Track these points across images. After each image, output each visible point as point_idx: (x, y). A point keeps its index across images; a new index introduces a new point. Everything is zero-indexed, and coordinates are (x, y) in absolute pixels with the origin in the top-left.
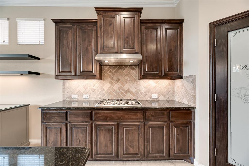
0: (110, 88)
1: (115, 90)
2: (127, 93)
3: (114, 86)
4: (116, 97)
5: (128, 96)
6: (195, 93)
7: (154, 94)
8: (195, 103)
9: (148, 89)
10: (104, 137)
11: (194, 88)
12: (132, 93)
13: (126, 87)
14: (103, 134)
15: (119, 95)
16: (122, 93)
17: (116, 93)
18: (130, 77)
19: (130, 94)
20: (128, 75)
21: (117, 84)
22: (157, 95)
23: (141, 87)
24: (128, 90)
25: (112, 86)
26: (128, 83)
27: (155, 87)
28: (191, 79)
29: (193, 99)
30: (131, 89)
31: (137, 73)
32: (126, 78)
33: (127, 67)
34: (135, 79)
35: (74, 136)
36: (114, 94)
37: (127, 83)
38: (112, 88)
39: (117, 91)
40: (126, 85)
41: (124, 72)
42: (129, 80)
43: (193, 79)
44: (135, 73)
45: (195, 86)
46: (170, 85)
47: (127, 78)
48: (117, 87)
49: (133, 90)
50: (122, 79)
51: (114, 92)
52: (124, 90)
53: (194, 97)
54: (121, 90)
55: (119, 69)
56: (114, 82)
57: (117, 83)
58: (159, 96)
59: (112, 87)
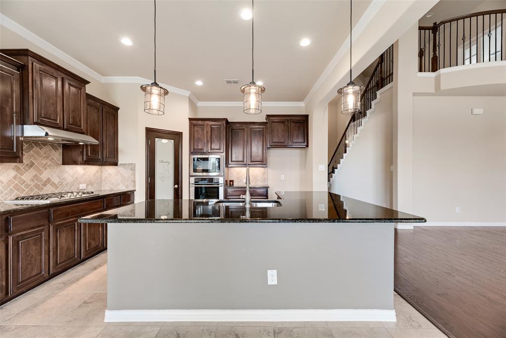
0: (15, 177)
1: (25, 181)
2: (46, 184)
3: (22, 174)
4: (26, 193)
5: (48, 190)
6: (135, 178)
7: (82, 184)
8: (135, 186)
9: (75, 177)
10: (66, 240)
11: (134, 174)
12: (53, 184)
13: (44, 176)
14: (64, 235)
15: (31, 190)
16: (37, 186)
17: (27, 186)
18: (51, 160)
19: (50, 186)
20: (47, 158)
21: (29, 171)
22: (85, 185)
23: (66, 175)
24: (48, 180)
25: (19, 175)
26: (48, 170)
27: (84, 175)
28: (131, 167)
29: (132, 183)
30: (52, 179)
31: (60, 155)
32: (44, 162)
33: (46, 144)
34: (58, 164)
35: (23, 252)
36: (22, 188)
37: (46, 169)
38: (20, 178)
39: (28, 183)
40: (45, 172)
41: (42, 152)
42: (49, 166)
43: (132, 167)
44: (58, 155)
45: (135, 173)
46: (98, 172)
47: (47, 161)
48: (28, 176)
49: (56, 180)
50: (38, 163)
51: (22, 184)
52: (41, 181)
53: (134, 182)
54: (36, 181)
55: (32, 147)
56: (22, 168)
57: (29, 169)
58: (87, 185)
59: (18, 177)
